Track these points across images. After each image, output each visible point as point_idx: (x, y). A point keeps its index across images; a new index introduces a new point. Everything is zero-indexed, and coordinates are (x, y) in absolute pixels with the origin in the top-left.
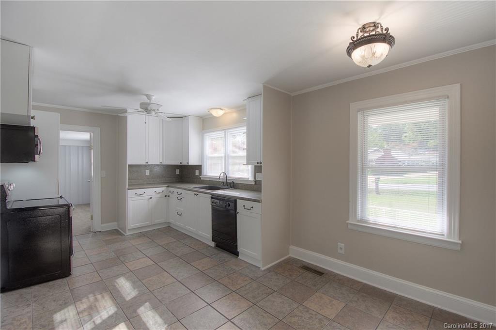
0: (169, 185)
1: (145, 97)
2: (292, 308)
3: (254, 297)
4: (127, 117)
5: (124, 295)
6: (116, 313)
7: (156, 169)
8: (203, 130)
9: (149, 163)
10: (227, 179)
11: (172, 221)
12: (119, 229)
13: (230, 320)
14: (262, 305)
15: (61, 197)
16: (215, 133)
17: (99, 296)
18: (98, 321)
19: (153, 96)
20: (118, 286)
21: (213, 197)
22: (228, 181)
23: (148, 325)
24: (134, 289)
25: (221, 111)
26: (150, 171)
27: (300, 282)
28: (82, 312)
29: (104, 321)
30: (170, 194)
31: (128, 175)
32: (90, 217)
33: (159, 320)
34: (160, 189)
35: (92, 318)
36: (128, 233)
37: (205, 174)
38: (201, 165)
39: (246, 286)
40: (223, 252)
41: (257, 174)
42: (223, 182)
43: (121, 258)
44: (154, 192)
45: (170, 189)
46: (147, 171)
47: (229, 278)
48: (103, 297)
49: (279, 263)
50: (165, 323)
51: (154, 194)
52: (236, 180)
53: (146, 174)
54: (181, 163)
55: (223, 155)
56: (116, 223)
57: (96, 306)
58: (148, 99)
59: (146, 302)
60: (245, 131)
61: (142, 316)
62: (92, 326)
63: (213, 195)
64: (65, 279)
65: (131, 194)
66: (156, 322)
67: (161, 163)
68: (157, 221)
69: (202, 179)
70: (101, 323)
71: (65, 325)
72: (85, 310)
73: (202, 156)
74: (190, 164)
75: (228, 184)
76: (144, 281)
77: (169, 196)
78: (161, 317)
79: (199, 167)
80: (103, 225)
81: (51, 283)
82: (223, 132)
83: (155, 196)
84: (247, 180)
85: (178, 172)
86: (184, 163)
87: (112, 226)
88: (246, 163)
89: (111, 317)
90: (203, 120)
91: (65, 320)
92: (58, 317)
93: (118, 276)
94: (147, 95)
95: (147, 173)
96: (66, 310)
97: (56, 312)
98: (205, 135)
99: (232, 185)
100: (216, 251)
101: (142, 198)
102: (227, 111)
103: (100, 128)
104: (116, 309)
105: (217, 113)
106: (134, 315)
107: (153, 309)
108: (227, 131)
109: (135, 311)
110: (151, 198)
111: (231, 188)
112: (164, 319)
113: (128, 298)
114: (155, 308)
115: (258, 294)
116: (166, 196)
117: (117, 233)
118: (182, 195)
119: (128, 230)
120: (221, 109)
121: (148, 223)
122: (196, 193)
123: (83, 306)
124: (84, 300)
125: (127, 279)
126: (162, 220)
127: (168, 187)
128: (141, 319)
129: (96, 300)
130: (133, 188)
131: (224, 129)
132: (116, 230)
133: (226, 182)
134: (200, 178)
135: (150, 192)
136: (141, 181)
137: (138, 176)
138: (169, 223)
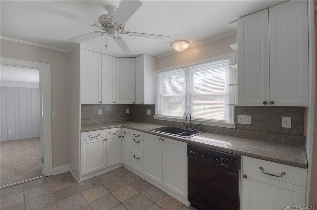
0: (123, 125)
7: (108, 109)
8: (156, 70)
9: (102, 103)
10: (191, 120)
11: (126, 162)
12: (71, 171)
22: (192, 123)
26: (103, 111)
30: (125, 135)
31: (81, 115)
32: (41, 160)
34: (114, 130)
36: (81, 180)
37: (159, 114)
38: (154, 105)
41: (239, 116)
45: (124, 129)
46: (99, 110)
51: (108, 134)
52: (205, 122)
53: (99, 114)
54: (134, 103)
55: (183, 94)
67: (114, 103)
68: (111, 163)
73: (155, 96)
75: (194, 126)
77: (123, 137)
79: (152, 107)
80: (54, 169)
82: (184, 69)
83: (109, 137)
84: (224, 123)
85: (127, 111)
86: (138, 103)
90: (157, 59)
95: (100, 112)
101: (97, 140)
102: (192, 45)
105: (181, 48)
108: (188, 68)
110: (106, 140)
116: (120, 137)
117: (69, 177)
118: (140, 138)
119: (81, 176)
121: (102, 166)
122: (161, 137)
126: (116, 162)
127: (122, 127)
130: (87, 129)
131: (186, 66)
132: (69, 173)
133: (191, 123)
134: (154, 118)
135: (105, 133)
136: (94, 121)
137: (91, 115)
138: (122, 164)
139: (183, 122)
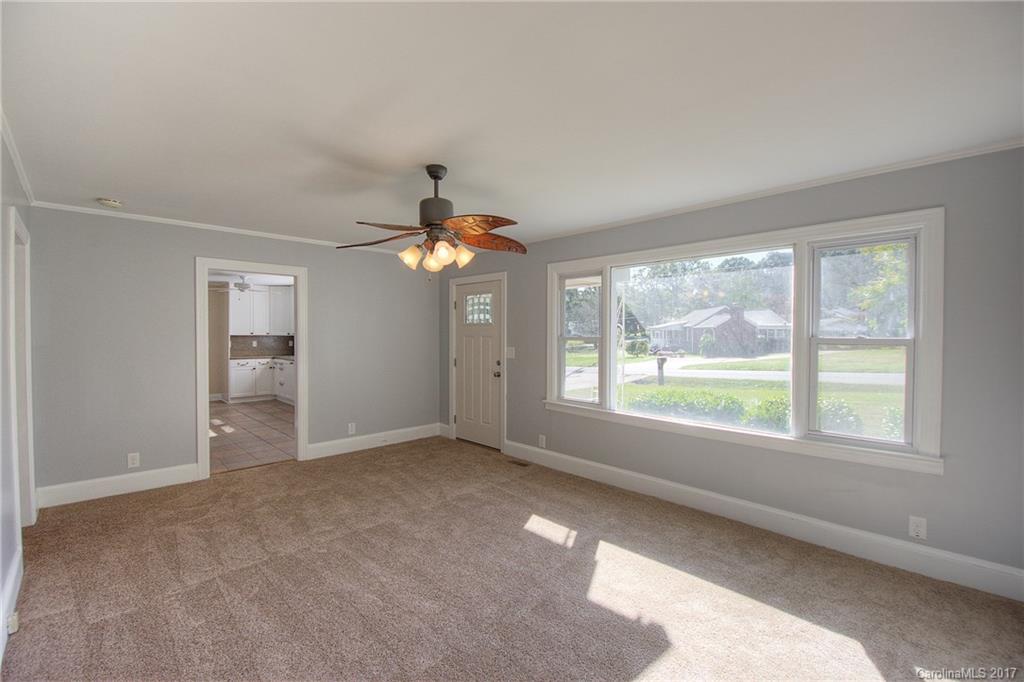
4: (228, 292)
9: (253, 334)
11: (278, 394)
26: (259, 342)
30: (275, 366)
31: (231, 345)
34: (264, 361)
44: (258, 364)
45: (276, 360)
46: (253, 342)
53: (254, 346)
54: (289, 334)
56: (220, 394)
65: (233, 363)
67: (268, 333)
68: (259, 393)
83: (258, 367)
85: (291, 344)
95: (255, 344)
101: (246, 368)
110: (254, 369)
116: (271, 368)
119: (231, 399)
121: (253, 394)
126: (268, 392)
127: (273, 358)
130: (235, 358)
135: (253, 362)
136: (247, 353)
137: (244, 346)
138: (275, 396)
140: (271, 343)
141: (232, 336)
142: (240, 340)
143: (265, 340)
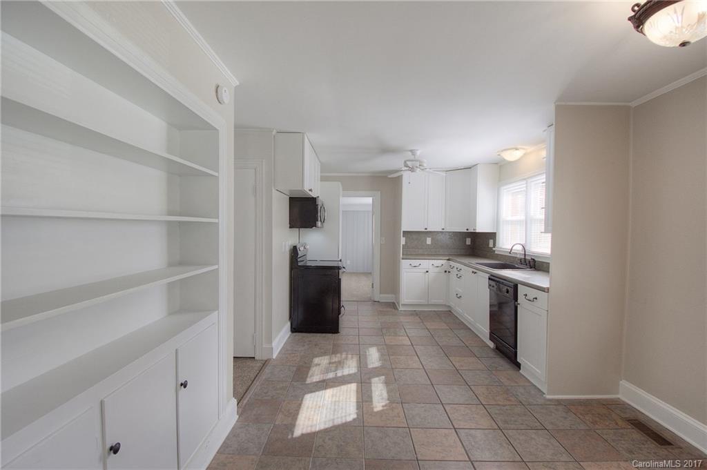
0: (450, 258)
1: (410, 153)
2: (556, 458)
3: (506, 422)
4: (402, 176)
5: (368, 362)
6: (355, 374)
8: (499, 182)
9: (428, 230)
10: (525, 255)
11: (452, 304)
12: (396, 303)
13: (455, 428)
14: (511, 434)
15: (341, 261)
16: (514, 184)
17: (350, 356)
18: (339, 374)
19: (417, 150)
20: (367, 354)
21: (492, 278)
22: (527, 258)
23: (373, 395)
24: (380, 360)
25: (517, 151)
26: (433, 240)
27: (605, 437)
28: (333, 363)
29: (343, 376)
30: (451, 270)
32: (371, 285)
33: (385, 395)
34: (438, 262)
35: (336, 370)
36: (402, 308)
37: (500, 246)
38: (495, 233)
39: (504, 406)
40: (501, 357)
42: (521, 259)
43: (384, 331)
44: (432, 266)
45: (452, 263)
46: (428, 238)
47: (487, 389)
48: (352, 358)
49: (588, 400)
50: (388, 399)
51: (431, 267)
52: (539, 257)
53: (427, 243)
54: (467, 230)
55: (523, 218)
56: (393, 295)
57: (343, 363)
58: (413, 155)
59: (383, 375)
60: (544, 180)
61: (373, 384)
62: (334, 376)
63: (492, 275)
64: (334, 335)
65: (405, 264)
66: (381, 395)
67: (443, 229)
68: (433, 301)
69: (496, 252)
70: (340, 377)
71: (318, 367)
72: (335, 362)
73: (497, 220)
74: (477, 231)
75: (527, 262)
76: (392, 357)
77: (449, 272)
78: (388, 393)
79: (493, 236)
80: (381, 295)
81: (324, 335)
82: (524, 182)
83: (432, 270)
85: (468, 242)
86: (471, 230)
87: (388, 298)
88: (543, 231)
89: (350, 375)
90: (501, 167)
91: (319, 365)
92: (316, 360)
93: (372, 345)
94: (411, 151)
95: (429, 241)
96: (323, 358)
97: (316, 357)
98: (502, 188)
99: (532, 264)
100: (492, 354)
101: (419, 270)
102: (528, 151)
103: (379, 192)
104: (356, 371)
105: (511, 156)
106: (368, 381)
107: (386, 383)
108: (529, 181)
109: (369, 379)
110: (428, 272)
111: (531, 268)
112: (389, 396)
113: (371, 366)
114: (387, 383)
115: (516, 421)
116: (446, 272)
117: (393, 305)
118: (461, 272)
119: (402, 305)
120: (517, 149)
121: (423, 301)
122: (475, 271)
123: (335, 359)
124: (339, 355)
125: (379, 350)
126: (441, 302)
127: (448, 260)
128: (371, 387)
129: (346, 358)
130: (408, 257)
131: (526, 177)
132: (394, 303)
133: (525, 259)
134: (494, 251)
135: (427, 264)
136: (420, 251)
137: (418, 244)
138: (449, 306)
139: (518, 256)
140: (445, 239)
141: (404, 232)
142: (414, 236)
143: (440, 237)
